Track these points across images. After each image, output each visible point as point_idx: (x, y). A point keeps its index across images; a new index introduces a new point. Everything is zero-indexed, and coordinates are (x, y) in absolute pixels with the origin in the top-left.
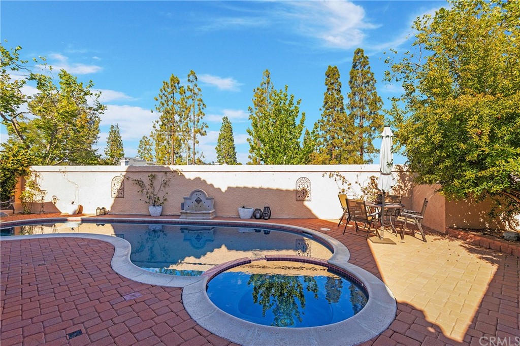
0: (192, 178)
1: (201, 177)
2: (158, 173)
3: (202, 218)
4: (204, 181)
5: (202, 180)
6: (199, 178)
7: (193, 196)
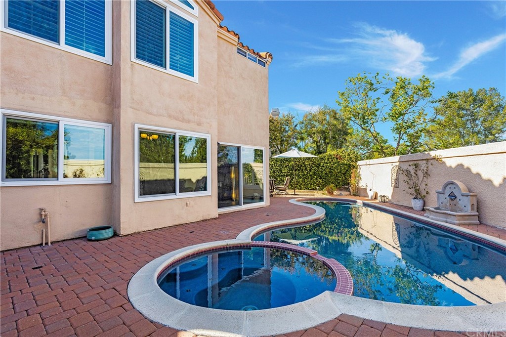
0: (454, 166)
1: (464, 164)
2: (421, 161)
3: (445, 219)
4: (468, 169)
5: (465, 167)
6: (462, 165)
7: (446, 190)
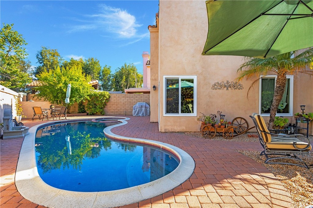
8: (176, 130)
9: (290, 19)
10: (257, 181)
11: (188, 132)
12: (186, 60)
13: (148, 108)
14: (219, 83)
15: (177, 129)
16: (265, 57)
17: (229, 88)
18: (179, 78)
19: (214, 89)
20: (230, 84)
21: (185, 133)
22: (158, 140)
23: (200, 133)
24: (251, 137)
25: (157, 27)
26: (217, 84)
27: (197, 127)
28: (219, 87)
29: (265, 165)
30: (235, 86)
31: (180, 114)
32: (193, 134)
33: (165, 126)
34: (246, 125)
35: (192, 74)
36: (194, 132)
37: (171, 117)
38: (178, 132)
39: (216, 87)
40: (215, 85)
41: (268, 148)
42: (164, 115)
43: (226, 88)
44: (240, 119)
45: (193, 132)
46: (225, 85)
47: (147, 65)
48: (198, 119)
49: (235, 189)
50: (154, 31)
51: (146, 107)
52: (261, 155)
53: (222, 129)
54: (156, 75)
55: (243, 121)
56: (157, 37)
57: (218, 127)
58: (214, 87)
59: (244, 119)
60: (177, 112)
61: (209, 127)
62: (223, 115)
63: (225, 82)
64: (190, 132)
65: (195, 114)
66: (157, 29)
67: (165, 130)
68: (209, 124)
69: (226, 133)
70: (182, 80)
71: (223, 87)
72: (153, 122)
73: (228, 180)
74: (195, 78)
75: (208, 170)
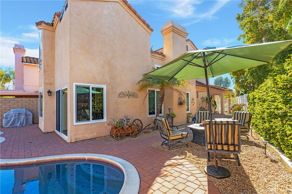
8: (87, 138)
9: (188, 64)
10: (176, 164)
11: (99, 137)
12: (96, 70)
13: (30, 115)
14: (123, 92)
15: (89, 136)
16: (169, 81)
17: (130, 97)
18: (90, 86)
19: (119, 97)
20: (130, 93)
21: (96, 139)
22: (77, 153)
23: (109, 136)
24: (146, 133)
25: (53, 26)
26: (122, 93)
27: (106, 131)
28: (123, 96)
29: (170, 151)
30: (133, 95)
31: (91, 121)
32: (104, 138)
33: (75, 135)
34: (140, 125)
35: (101, 84)
36: (105, 136)
37: (82, 125)
38: (89, 139)
39: (121, 95)
40: (120, 94)
41: (171, 139)
42: (75, 124)
43: (127, 97)
44: (137, 120)
45: (103, 137)
46: (127, 94)
47: (23, 63)
48: (108, 124)
49: (172, 174)
50: (49, 29)
51: (26, 115)
52: (162, 145)
53: (129, 131)
54: (52, 79)
55: (139, 122)
56: (53, 38)
57: (127, 129)
58: (119, 95)
59: (140, 120)
60: (88, 119)
61: (120, 130)
62: (129, 118)
63: (127, 92)
64: (100, 137)
65: (105, 120)
66: (53, 28)
67: (75, 140)
68: (120, 128)
69: (133, 133)
70: (93, 88)
71: (126, 96)
72: (47, 133)
73: (163, 169)
74: (104, 87)
75: (146, 167)
